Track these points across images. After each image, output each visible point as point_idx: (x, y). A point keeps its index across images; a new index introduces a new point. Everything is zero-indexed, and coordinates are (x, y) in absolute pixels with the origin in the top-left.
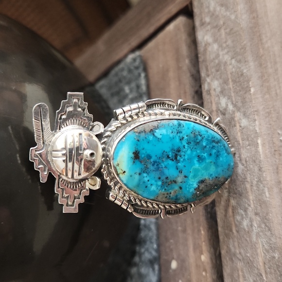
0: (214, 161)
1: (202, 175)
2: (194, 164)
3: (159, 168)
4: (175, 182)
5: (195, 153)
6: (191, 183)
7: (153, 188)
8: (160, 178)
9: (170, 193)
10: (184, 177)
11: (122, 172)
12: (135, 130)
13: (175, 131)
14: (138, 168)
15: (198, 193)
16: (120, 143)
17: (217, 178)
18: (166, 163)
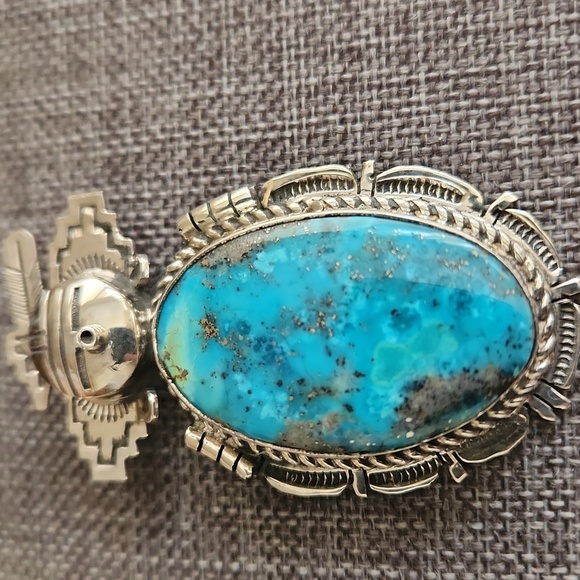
0: (452, 321)
1: (415, 366)
2: (382, 337)
3: (274, 354)
4: (328, 391)
5: (379, 304)
6: (381, 392)
7: (267, 411)
8: (280, 384)
9: (320, 424)
10: (354, 377)
11: (179, 373)
12: (204, 262)
13: (313, 249)
14: (217, 359)
15: (409, 420)
16: (168, 301)
17: (468, 371)
18: (292, 341)
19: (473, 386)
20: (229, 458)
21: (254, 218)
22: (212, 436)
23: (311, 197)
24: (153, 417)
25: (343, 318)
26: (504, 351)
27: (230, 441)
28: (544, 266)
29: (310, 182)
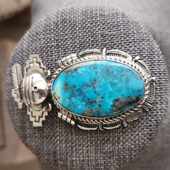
1: (116, 96)
2: (108, 89)
3: (82, 93)
4: (95, 102)
5: (108, 81)
6: (108, 102)
7: (80, 107)
8: (83, 100)
9: (93, 110)
10: (101, 98)
11: (58, 98)
12: (65, 71)
13: (92, 68)
14: (68, 94)
15: (114, 109)
16: (56, 80)
17: (129, 97)
18: (86, 90)
19: (130, 100)
20: (69, 120)
21: (77, 61)
22: (65, 114)
23: (90, 56)
24: (50, 110)
25: (99, 84)
26: (137, 92)
27: (69, 116)
28: (146, 74)
29: (90, 53)
